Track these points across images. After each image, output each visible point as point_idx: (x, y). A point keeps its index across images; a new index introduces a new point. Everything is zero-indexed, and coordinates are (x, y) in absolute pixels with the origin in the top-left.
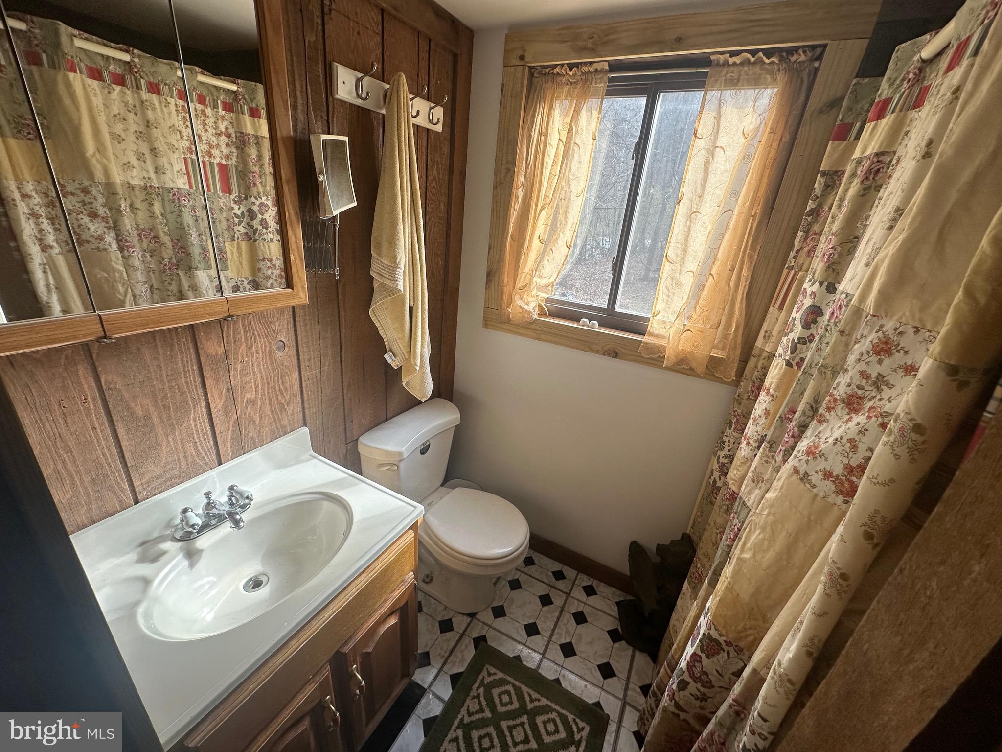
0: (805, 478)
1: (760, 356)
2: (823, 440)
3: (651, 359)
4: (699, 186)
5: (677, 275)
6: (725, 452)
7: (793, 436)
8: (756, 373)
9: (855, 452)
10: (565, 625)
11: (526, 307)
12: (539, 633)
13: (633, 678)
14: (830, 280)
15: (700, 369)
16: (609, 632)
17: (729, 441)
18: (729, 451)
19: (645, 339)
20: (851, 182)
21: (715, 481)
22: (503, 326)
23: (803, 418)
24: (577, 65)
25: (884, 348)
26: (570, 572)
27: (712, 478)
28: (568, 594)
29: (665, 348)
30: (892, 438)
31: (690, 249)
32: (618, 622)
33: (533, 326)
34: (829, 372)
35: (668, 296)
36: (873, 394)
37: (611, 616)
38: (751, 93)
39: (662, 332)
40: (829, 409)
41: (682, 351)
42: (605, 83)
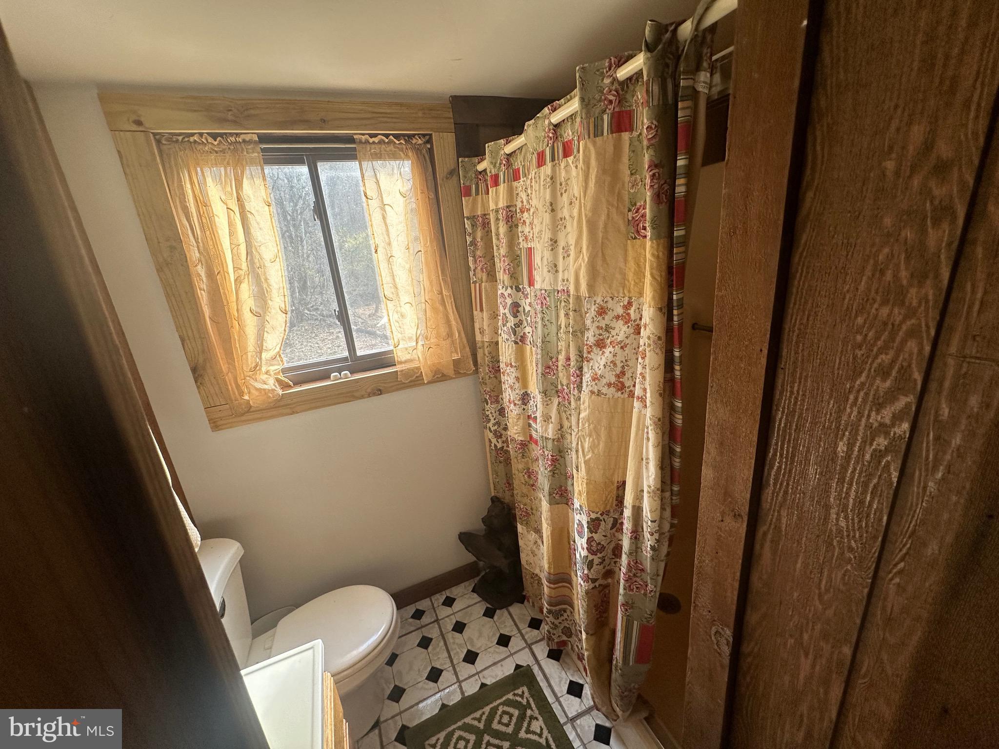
0: (599, 393)
1: (483, 346)
2: (597, 369)
3: (411, 382)
4: (386, 236)
5: (399, 309)
6: (493, 421)
7: (578, 376)
8: (486, 359)
9: (616, 367)
10: (454, 643)
11: (266, 387)
12: (442, 671)
13: (521, 626)
14: (515, 284)
15: (451, 373)
16: (484, 615)
17: (491, 413)
18: (495, 419)
19: (398, 368)
20: (498, 224)
21: (495, 446)
22: (243, 418)
23: (578, 364)
24: (221, 135)
25: (602, 311)
26: (424, 604)
27: (493, 445)
28: (437, 621)
29: (418, 368)
30: (652, 347)
31: (399, 287)
32: (483, 602)
33: (282, 403)
34: (579, 334)
35: (400, 327)
36: (607, 335)
37: (476, 603)
38: (394, 163)
39: (408, 357)
40: (589, 353)
41: (434, 365)
42: (258, 153)
